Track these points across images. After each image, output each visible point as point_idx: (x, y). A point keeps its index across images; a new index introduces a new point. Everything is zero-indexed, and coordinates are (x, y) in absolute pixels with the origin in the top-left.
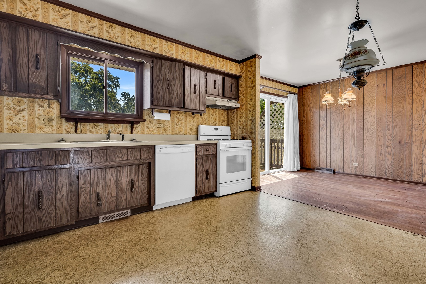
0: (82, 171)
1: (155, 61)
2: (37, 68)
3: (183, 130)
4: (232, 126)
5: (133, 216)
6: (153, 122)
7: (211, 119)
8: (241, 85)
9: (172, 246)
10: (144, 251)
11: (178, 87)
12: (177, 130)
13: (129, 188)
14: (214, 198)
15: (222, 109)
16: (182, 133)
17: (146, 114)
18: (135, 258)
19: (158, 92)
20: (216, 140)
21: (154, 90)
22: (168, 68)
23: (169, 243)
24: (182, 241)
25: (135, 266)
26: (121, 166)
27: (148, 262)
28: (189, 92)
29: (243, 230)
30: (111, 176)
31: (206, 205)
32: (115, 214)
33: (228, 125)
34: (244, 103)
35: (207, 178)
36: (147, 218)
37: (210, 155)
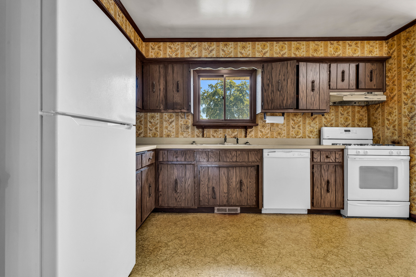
0: (202, 168)
1: (265, 65)
2: (178, 91)
3: (300, 133)
4: (374, 127)
5: (242, 214)
6: (267, 126)
7: (340, 119)
8: (389, 70)
9: (266, 254)
10: (239, 249)
11: (290, 87)
12: (292, 133)
13: (238, 188)
14: (338, 217)
15: (358, 105)
16: (299, 136)
17: (259, 118)
18: (230, 252)
19: (269, 96)
20: (343, 145)
21: (265, 94)
22: (278, 70)
23: (265, 249)
24: (279, 253)
25: (227, 259)
26: (232, 166)
27: (239, 260)
28: (304, 91)
29: (370, 270)
30: (224, 174)
31: (324, 222)
32: (227, 208)
33: (369, 126)
34: (394, 93)
35: (328, 191)
36: (253, 219)
37: (333, 162)
